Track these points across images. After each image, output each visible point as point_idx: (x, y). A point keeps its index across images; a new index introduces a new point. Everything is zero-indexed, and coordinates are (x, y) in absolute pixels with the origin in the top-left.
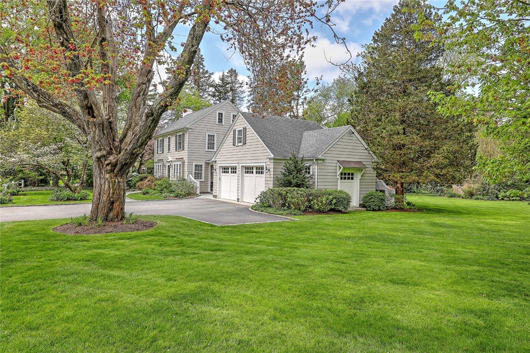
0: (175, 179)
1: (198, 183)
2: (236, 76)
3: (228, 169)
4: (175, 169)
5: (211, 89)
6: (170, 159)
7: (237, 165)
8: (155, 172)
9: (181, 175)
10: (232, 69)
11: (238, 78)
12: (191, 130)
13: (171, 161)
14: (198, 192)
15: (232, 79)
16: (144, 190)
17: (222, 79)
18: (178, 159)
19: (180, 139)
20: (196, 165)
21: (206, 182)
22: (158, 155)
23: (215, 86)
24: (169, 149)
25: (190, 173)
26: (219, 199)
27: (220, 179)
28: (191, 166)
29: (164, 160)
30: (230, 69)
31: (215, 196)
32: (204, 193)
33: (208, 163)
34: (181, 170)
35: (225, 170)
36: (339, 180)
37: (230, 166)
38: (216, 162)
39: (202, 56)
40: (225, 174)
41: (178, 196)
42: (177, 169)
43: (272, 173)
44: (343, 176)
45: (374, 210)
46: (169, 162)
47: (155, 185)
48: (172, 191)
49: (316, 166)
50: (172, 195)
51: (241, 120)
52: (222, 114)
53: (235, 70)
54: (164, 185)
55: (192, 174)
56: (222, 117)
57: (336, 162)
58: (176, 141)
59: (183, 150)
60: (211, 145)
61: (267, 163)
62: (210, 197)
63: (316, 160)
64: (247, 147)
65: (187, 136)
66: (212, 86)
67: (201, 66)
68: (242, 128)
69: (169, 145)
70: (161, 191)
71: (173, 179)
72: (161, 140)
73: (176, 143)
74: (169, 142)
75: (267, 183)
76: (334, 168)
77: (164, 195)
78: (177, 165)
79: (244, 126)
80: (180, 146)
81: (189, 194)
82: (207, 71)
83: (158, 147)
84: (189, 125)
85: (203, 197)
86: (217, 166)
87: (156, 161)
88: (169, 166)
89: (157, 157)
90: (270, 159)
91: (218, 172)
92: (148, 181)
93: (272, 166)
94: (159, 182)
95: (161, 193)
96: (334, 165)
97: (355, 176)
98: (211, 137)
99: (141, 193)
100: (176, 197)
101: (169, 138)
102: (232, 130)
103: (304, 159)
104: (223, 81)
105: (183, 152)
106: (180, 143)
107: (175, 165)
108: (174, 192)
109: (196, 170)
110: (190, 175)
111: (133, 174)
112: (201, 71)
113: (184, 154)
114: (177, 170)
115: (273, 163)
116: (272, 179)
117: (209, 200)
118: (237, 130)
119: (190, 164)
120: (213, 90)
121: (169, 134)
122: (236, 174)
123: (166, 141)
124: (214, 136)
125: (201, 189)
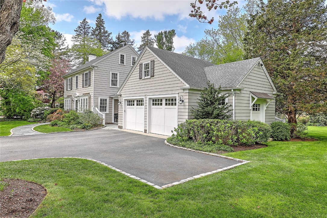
0: (82, 112)
1: (104, 115)
2: (128, 36)
3: (134, 102)
4: (82, 103)
5: (109, 45)
6: (78, 94)
7: (144, 97)
8: (65, 106)
9: (88, 108)
10: (125, 32)
11: (130, 38)
12: (97, 68)
13: (79, 96)
14: (104, 124)
15: (125, 39)
16: (53, 122)
17: (118, 38)
18: (85, 95)
19: (86, 77)
20: (101, 100)
21: (110, 114)
22: (68, 92)
23: (113, 43)
24: (77, 86)
25: (96, 106)
26: (125, 130)
27: (125, 111)
28: (97, 100)
29: (72, 96)
30: (124, 31)
31: (121, 127)
32: (108, 123)
33: (112, 98)
34: (88, 104)
35: (130, 103)
36: (251, 111)
37: (135, 99)
38: (121, 95)
39: (103, 20)
40: (131, 107)
41: (84, 128)
42: (84, 102)
43: (187, 104)
44: (255, 107)
45: (282, 140)
46: (77, 97)
47: (63, 117)
48: (79, 123)
49: (234, 97)
50: (79, 127)
51: (148, 54)
52: (123, 56)
53: (128, 32)
54: (72, 117)
55: (97, 107)
56: (123, 58)
57: (249, 93)
58: (83, 79)
59: (90, 86)
60: (114, 83)
61: (180, 94)
62: (116, 128)
63: (234, 90)
64: (155, 79)
65: (93, 74)
66: (111, 43)
67: (102, 28)
68: (150, 61)
69: (77, 83)
70: (69, 123)
71: (80, 111)
72: (69, 79)
73: (83, 81)
74: (77, 80)
75: (180, 114)
76: (247, 99)
77: (71, 126)
78: (84, 99)
79: (152, 59)
80: (87, 82)
81: (96, 125)
82: (107, 31)
83: (67, 85)
84: (95, 63)
85: (109, 127)
86: (122, 100)
87: (66, 97)
88: (76, 101)
89: (66, 94)
90: (184, 89)
91: (123, 105)
92: (57, 114)
93: (187, 97)
94: (67, 115)
95: (69, 124)
96: (248, 96)
97: (261, 108)
98: (115, 75)
99: (50, 125)
100: (83, 128)
101: (77, 77)
102: (139, 65)
103: (221, 89)
104: (119, 40)
105: (89, 87)
106: (86, 80)
107: (82, 99)
108: (81, 123)
109: (101, 104)
110: (96, 108)
111: (45, 108)
112: (102, 31)
113: (90, 90)
114: (84, 104)
115: (187, 94)
116: (187, 110)
117: (116, 132)
118: (143, 63)
119: (96, 98)
120: (112, 46)
121: (77, 74)
122: (143, 107)
123: (74, 79)
124: (117, 74)
125: (107, 120)
